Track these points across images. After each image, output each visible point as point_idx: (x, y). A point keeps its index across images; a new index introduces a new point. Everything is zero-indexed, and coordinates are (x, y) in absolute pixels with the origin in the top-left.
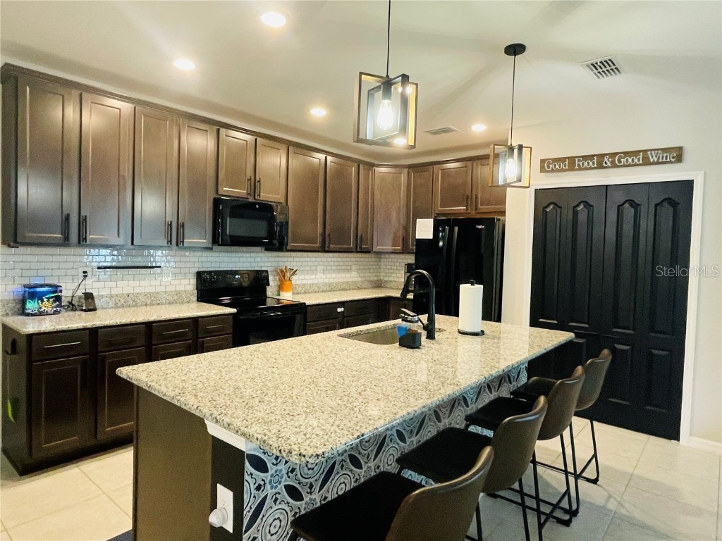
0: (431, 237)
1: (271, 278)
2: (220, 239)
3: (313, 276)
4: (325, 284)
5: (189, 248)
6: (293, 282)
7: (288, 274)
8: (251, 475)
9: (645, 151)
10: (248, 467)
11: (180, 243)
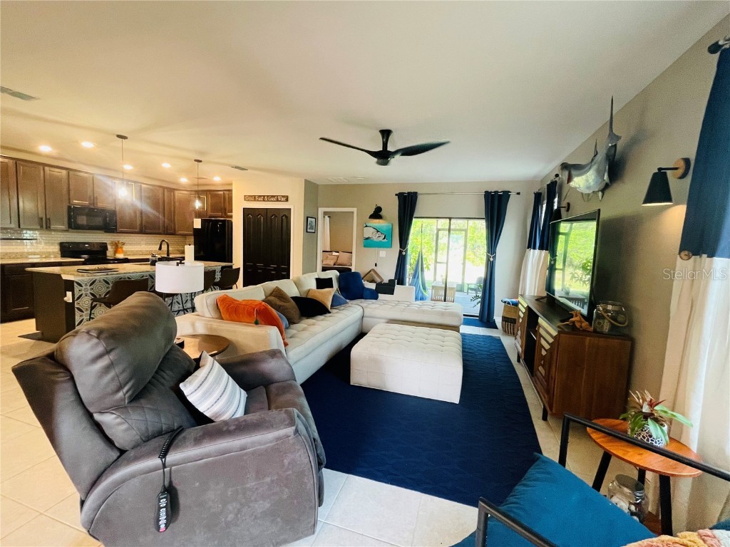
0: (200, 227)
1: (109, 247)
2: (73, 226)
3: (139, 247)
4: (147, 251)
5: (55, 230)
6: (124, 249)
7: (120, 245)
8: (77, 288)
9: (277, 196)
10: (75, 284)
11: (48, 228)
